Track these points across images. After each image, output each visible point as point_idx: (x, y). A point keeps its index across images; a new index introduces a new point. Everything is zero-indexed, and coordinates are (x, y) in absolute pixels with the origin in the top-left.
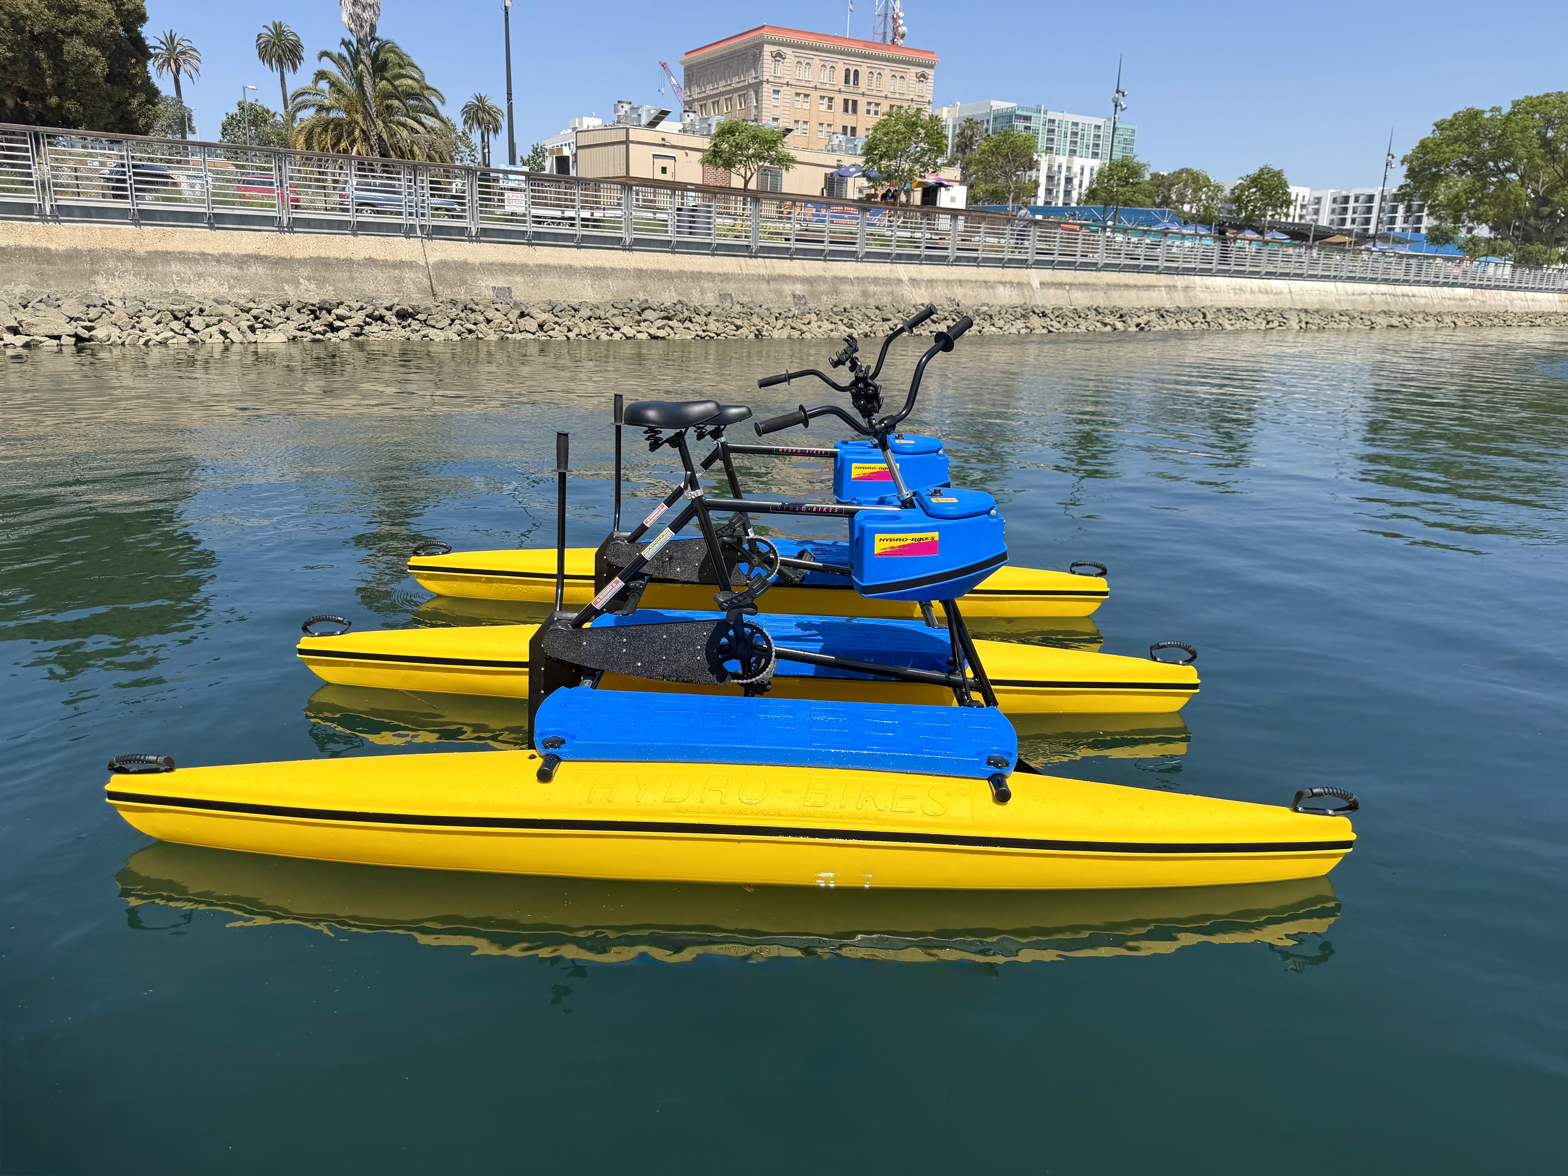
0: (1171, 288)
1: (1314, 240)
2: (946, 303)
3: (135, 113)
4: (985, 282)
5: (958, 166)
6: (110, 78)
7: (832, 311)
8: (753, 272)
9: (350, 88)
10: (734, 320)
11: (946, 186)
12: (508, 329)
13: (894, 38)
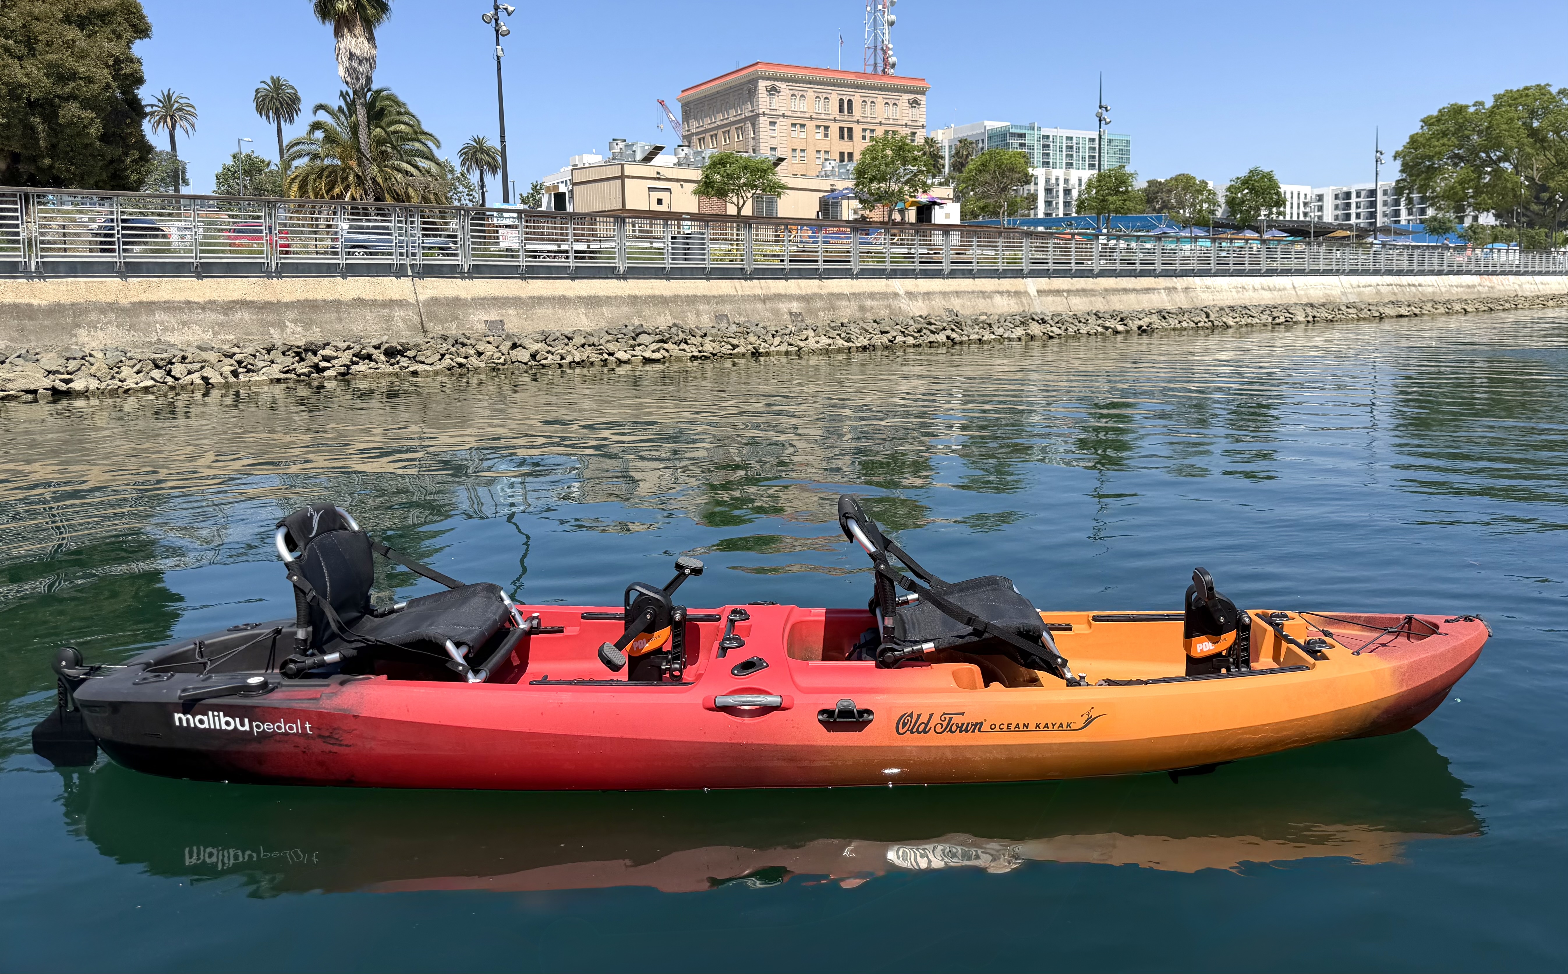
1: (1315, 236)
2: (944, 314)
3: (126, 169)
4: (981, 292)
5: (953, 184)
6: (104, 138)
7: (830, 326)
8: (748, 293)
9: (345, 135)
10: (730, 339)
11: (939, 204)
12: (500, 361)
13: (885, 69)
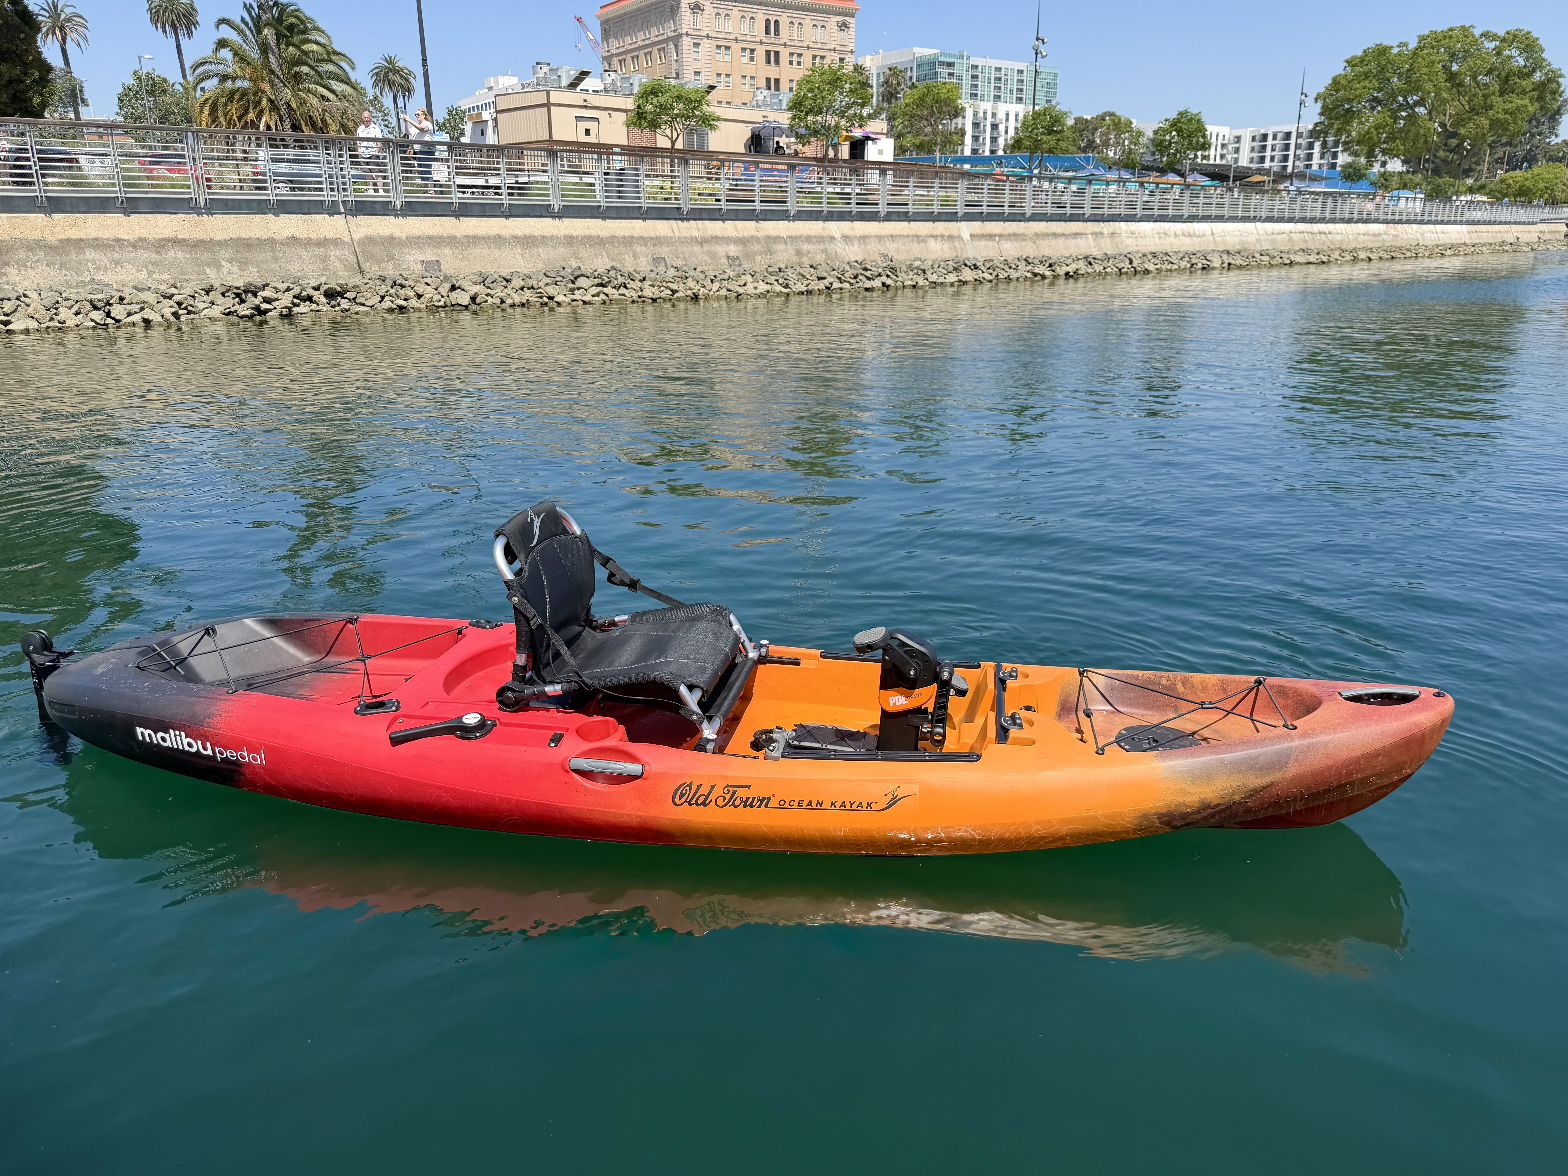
0: (1097, 235)
1: (1234, 181)
2: (879, 259)
3: (27, 91)
4: (916, 236)
5: (884, 116)
7: (767, 271)
8: (685, 235)
9: (254, 54)
10: (669, 284)
11: (873, 140)
12: (440, 303)
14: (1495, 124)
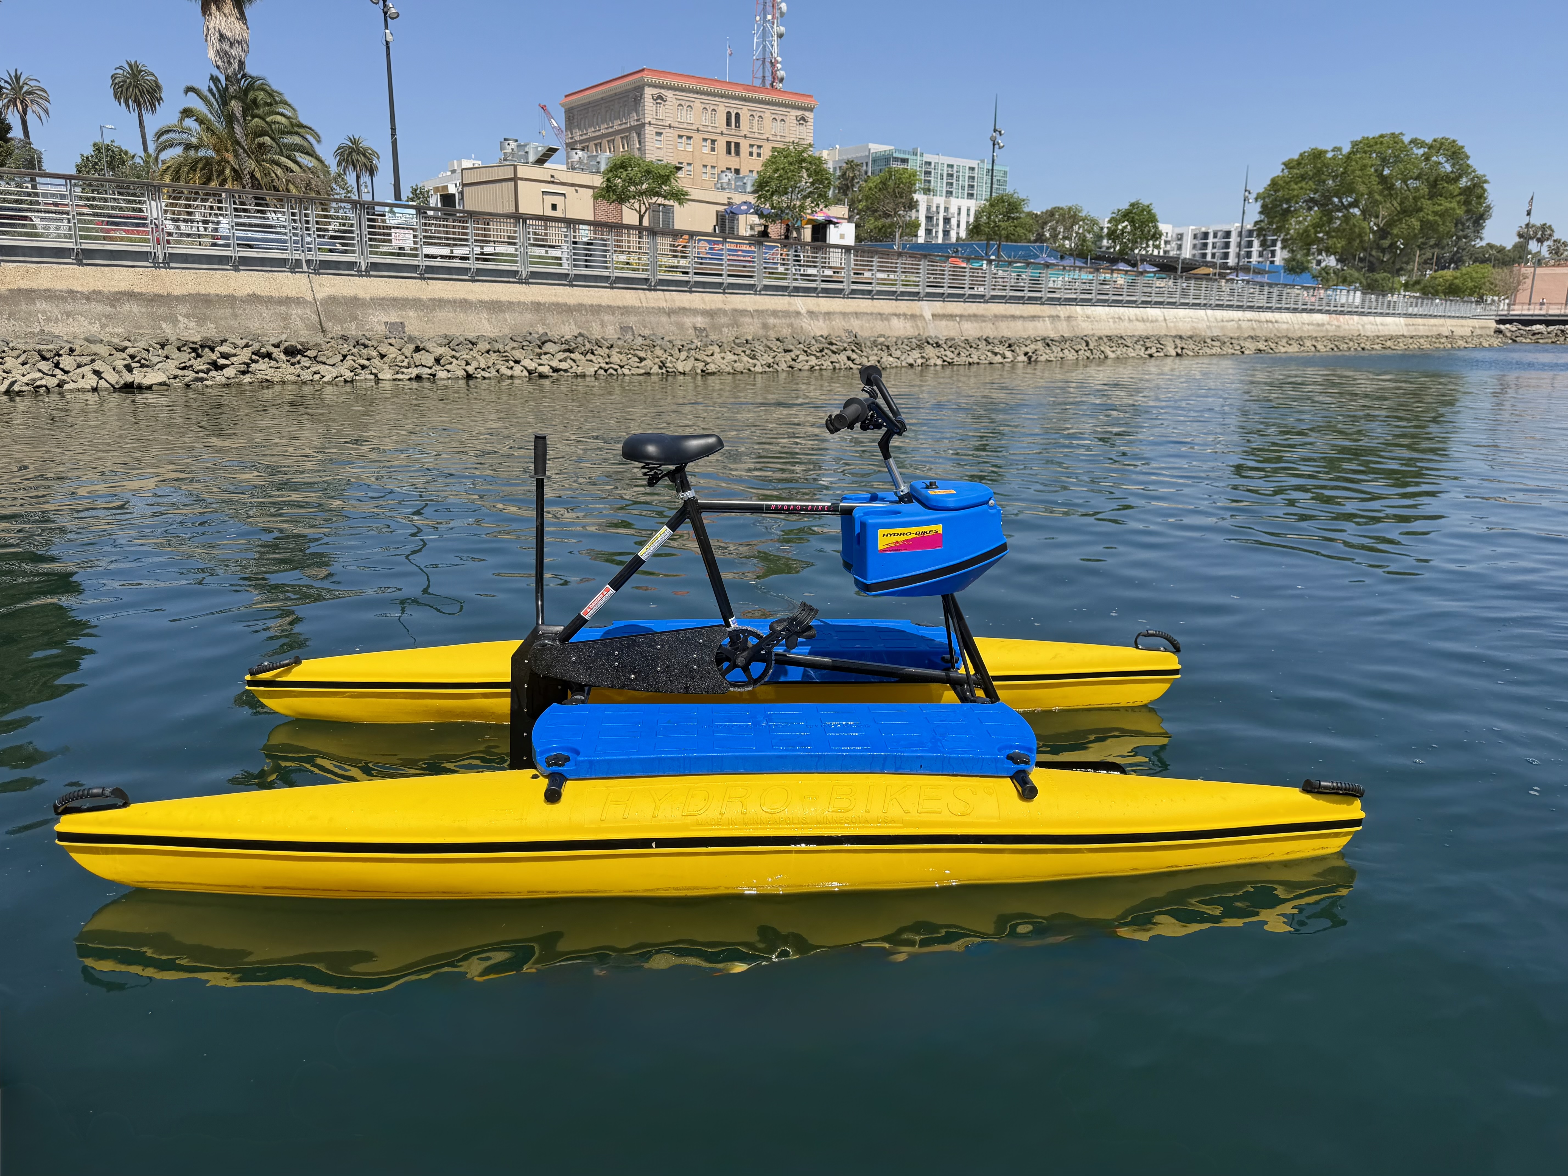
0: (1055, 318)
1: (1182, 272)
2: (844, 335)
4: (880, 314)
5: (843, 205)
7: (734, 342)
8: (653, 305)
9: (220, 126)
10: (637, 352)
11: (835, 223)
12: (403, 364)
13: (773, 82)
14: (1426, 226)
